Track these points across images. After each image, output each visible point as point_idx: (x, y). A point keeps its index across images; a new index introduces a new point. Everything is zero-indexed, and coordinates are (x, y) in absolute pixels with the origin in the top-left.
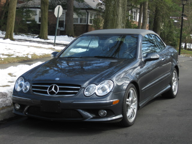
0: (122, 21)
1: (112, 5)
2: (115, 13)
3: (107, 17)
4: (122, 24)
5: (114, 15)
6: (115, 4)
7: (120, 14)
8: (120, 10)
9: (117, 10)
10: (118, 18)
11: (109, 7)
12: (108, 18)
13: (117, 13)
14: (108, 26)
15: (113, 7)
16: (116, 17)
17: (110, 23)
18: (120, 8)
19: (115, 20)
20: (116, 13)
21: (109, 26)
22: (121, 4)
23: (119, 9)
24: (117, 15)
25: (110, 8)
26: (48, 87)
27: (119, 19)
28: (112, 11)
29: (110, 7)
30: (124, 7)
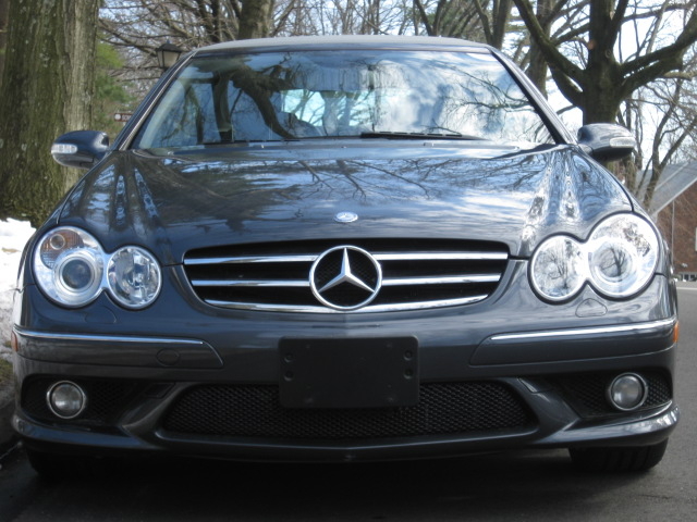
0: (86, 83)
1: (42, 11)
2: (57, 44)
3: (22, 64)
4: (86, 96)
5: (53, 55)
6: (55, 7)
7: (76, 53)
8: (77, 33)
9: (66, 35)
10: (70, 68)
11: (30, 20)
12: (25, 66)
13: (67, 45)
14: (24, 102)
15: (46, 21)
16: (62, 62)
17: (35, 87)
18: (78, 24)
19: (56, 74)
20: (63, 47)
21: (31, 102)
22: (81, 9)
23: (74, 29)
24: (67, 56)
25: (35, 26)
26: (311, 263)
27: (75, 71)
28: (46, 37)
29: (34, 21)
30: (93, 25)
